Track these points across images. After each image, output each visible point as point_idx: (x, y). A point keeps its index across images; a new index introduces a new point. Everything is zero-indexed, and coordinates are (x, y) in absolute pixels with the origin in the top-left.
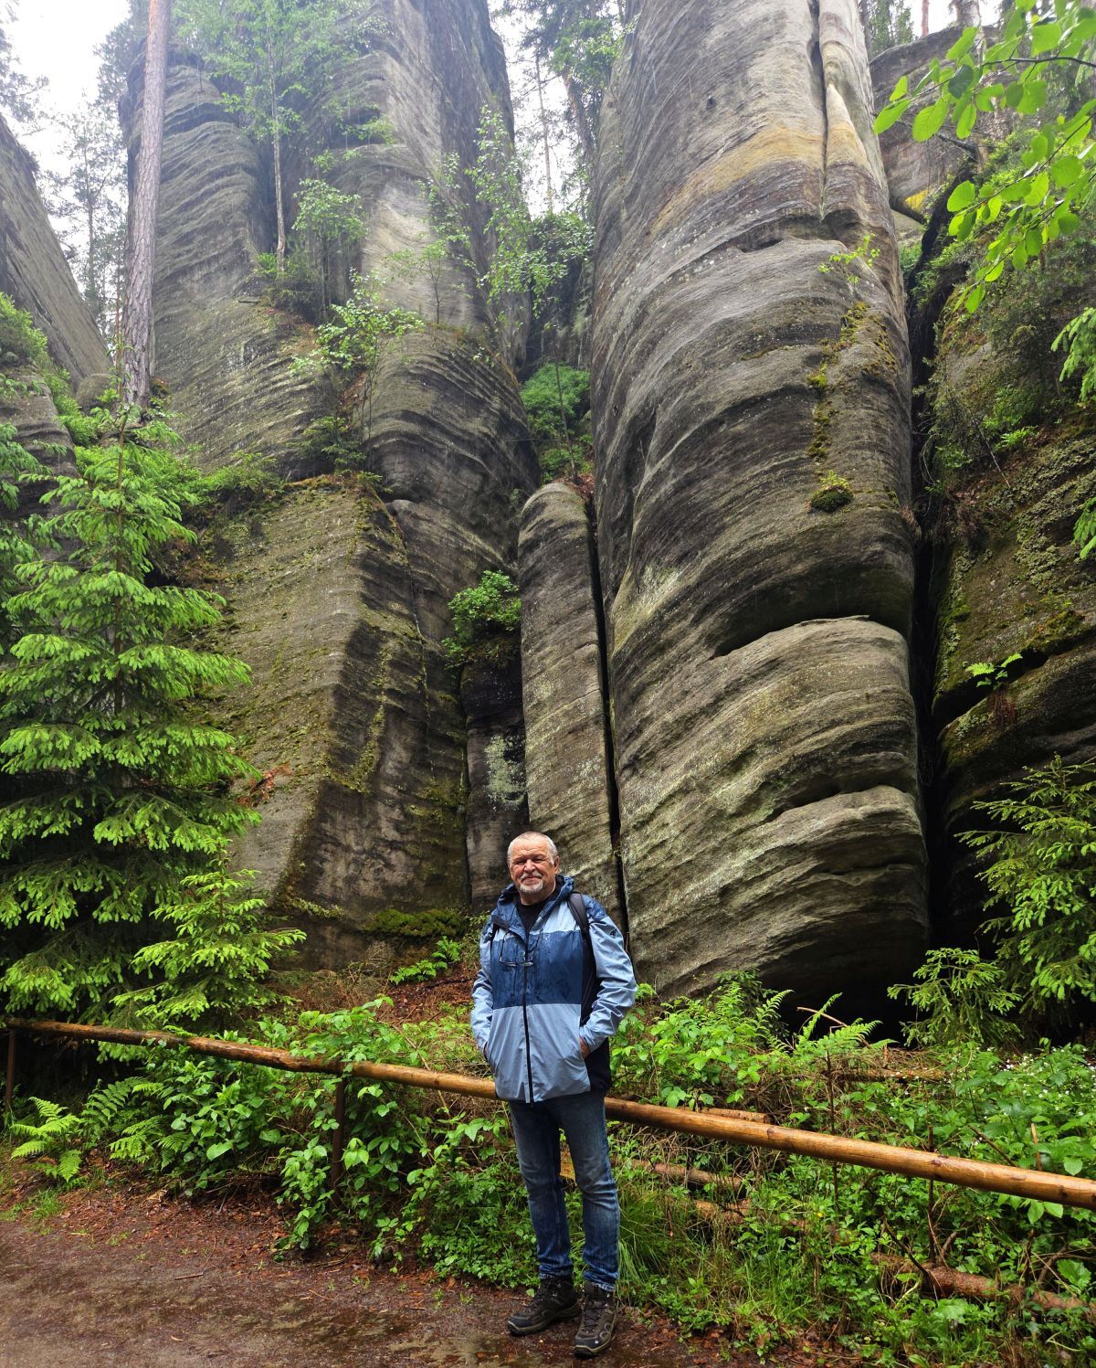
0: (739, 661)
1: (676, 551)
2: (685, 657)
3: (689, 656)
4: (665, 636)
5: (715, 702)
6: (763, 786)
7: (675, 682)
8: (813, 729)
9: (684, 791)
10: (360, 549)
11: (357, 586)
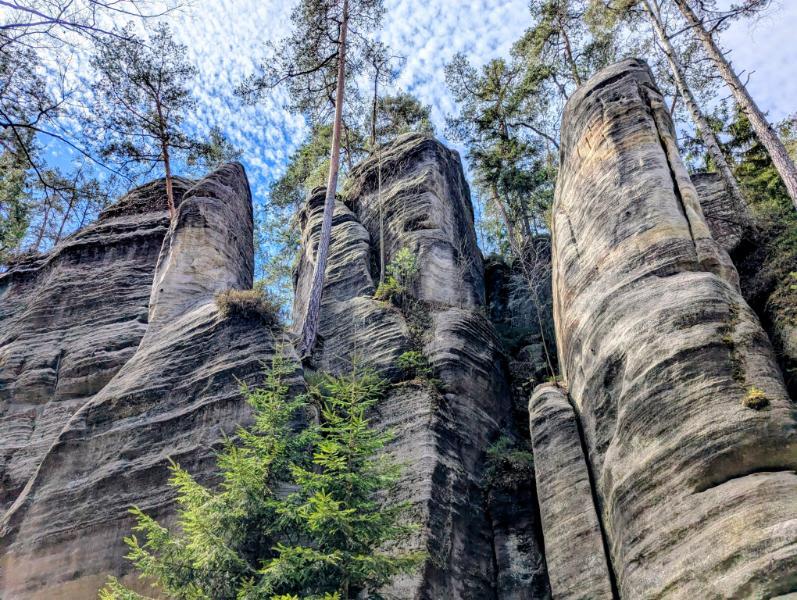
0: (715, 496)
1: (656, 428)
2: (673, 491)
3: (676, 491)
4: (656, 479)
5: (701, 521)
6: (752, 580)
7: (668, 507)
8: (783, 543)
9: (686, 579)
10: (435, 420)
11: (433, 442)
